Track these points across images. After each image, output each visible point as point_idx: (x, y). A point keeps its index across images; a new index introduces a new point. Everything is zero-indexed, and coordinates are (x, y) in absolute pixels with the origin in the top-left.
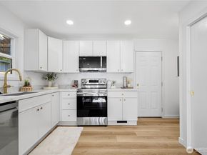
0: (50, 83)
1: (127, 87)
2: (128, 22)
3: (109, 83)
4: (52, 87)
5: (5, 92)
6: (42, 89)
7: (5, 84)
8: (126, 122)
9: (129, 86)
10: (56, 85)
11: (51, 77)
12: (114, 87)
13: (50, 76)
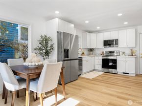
0: (91, 53)
1: (132, 55)
3: (121, 53)
6: (88, 55)
8: (128, 74)
9: (134, 54)
10: (94, 54)
12: (123, 55)
13: (91, 50)
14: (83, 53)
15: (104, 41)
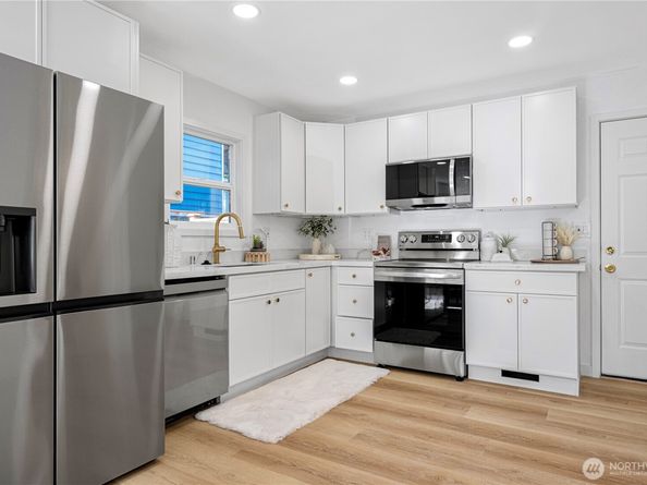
0: (316, 243)
2: (520, 42)
3: (488, 244)
4: (320, 253)
5: (216, 261)
6: (298, 258)
7: (216, 244)
8: (535, 378)
9: (565, 253)
10: (331, 249)
11: (320, 226)
12: (505, 256)
13: (317, 226)
14: (258, 246)
15: (389, 168)
